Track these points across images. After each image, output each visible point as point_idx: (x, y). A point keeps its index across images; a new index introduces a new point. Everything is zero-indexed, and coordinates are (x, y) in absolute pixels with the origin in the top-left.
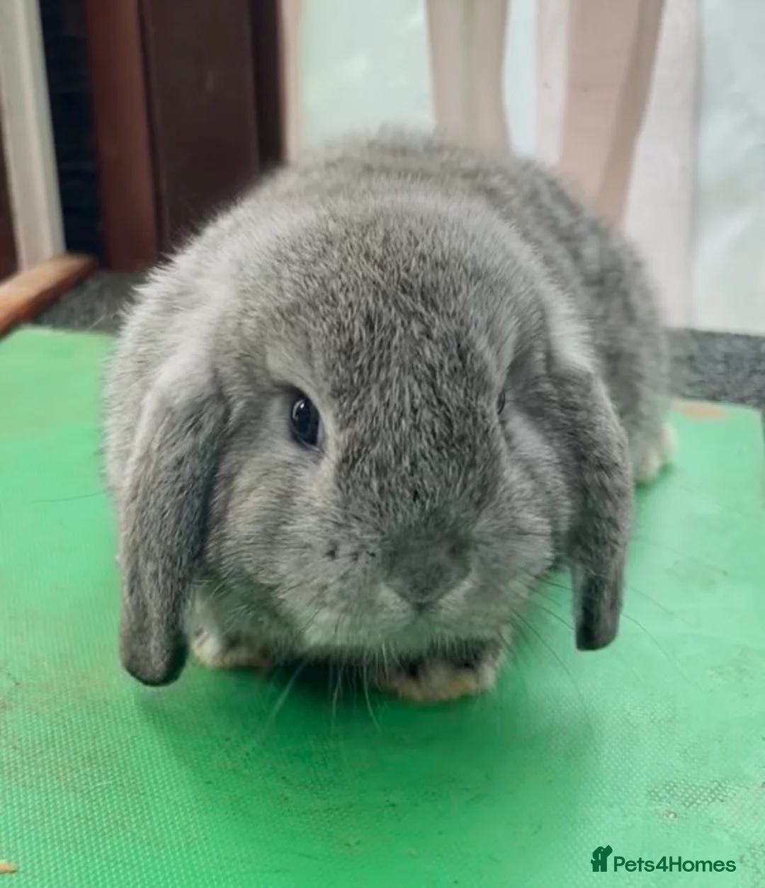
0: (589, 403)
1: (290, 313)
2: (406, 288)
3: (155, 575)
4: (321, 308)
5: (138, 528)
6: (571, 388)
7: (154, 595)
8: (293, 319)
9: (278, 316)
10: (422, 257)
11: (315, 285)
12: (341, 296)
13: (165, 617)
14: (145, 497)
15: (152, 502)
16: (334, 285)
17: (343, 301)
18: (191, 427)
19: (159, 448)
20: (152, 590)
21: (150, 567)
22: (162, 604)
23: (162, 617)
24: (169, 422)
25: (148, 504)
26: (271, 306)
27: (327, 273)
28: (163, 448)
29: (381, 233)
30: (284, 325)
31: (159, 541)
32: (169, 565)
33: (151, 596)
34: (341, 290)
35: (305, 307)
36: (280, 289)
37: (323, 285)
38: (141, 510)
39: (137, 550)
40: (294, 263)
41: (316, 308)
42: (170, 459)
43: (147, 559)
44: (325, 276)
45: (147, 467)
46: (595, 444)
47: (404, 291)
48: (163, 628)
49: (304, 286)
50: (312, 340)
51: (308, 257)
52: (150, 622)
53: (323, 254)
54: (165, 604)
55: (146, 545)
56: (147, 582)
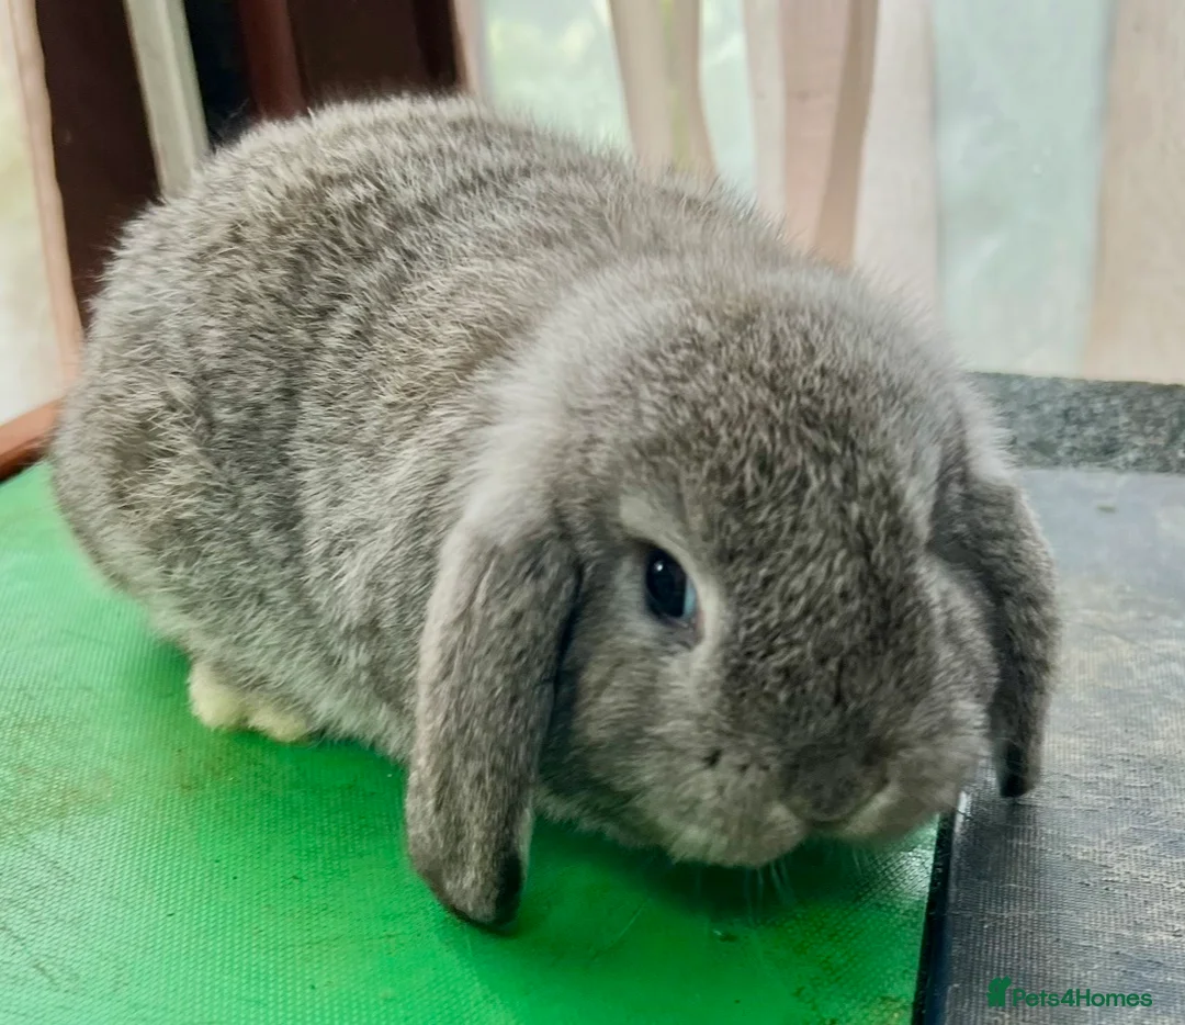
0: (1012, 527)
1: (653, 452)
2: (810, 418)
3: (480, 778)
4: (694, 446)
5: (453, 716)
6: (989, 511)
7: (476, 805)
8: (656, 459)
9: (636, 455)
10: (823, 372)
11: (685, 413)
12: (722, 431)
13: (494, 835)
14: (464, 669)
15: (475, 675)
16: (711, 415)
17: (725, 439)
18: (527, 574)
19: (487, 601)
20: (473, 800)
21: (473, 767)
22: (489, 818)
23: (489, 836)
24: (496, 567)
25: (470, 679)
26: (625, 440)
27: (701, 398)
28: (492, 602)
29: (767, 337)
30: (644, 468)
31: (486, 728)
32: (501, 760)
33: (471, 808)
34: (721, 423)
35: (673, 444)
36: (638, 414)
37: (696, 414)
38: (457, 691)
39: (450, 745)
40: (654, 380)
41: (686, 447)
42: (501, 616)
43: (466, 757)
44: (698, 401)
45: (467, 629)
46: (1022, 578)
47: (808, 424)
48: (489, 850)
49: (671, 415)
50: (685, 489)
51: (674, 371)
52: (468, 846)
53: (693, 367)
54: (495, 817)
55: (466, 738)
56: (466, 789)
